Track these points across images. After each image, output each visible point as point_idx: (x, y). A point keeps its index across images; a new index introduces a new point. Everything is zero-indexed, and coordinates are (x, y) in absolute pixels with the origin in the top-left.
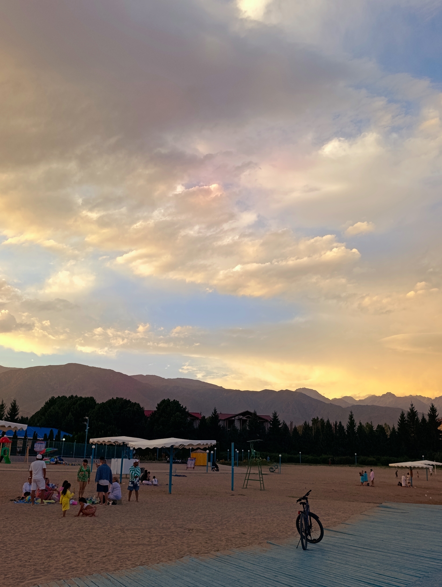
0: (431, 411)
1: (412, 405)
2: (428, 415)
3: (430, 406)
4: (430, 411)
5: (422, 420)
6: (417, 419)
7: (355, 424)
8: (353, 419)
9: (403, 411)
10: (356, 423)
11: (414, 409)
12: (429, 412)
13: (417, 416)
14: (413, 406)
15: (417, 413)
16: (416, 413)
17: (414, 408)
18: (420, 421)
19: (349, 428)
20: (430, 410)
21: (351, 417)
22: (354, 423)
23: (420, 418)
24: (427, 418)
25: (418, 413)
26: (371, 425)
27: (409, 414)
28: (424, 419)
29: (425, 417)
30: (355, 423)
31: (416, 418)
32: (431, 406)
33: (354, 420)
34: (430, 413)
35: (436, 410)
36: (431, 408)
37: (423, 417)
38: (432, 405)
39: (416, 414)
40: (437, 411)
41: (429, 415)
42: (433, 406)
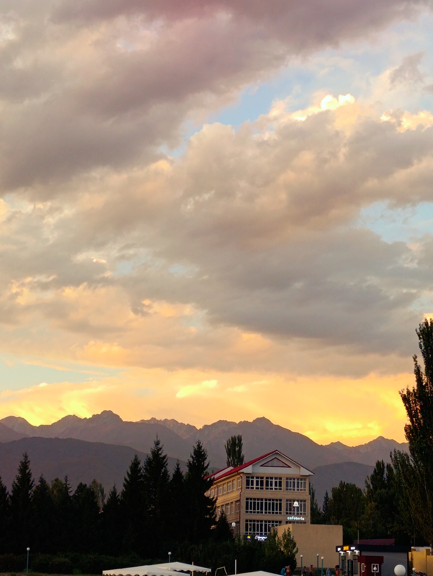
0: (194, 456)
1: (157, 443)
2: (188, 466)
3: (194, 447)
4: (192, 457)
5: (174, 476)
6: (166, 471)
7: (32, 483)
8: (27, 471)
9: (138, 456)
10: (33, 481)
11: (160, 452)
12: (191, 460)
13: (165, 467)
14: (160, 446)
15: (166, 461)
16: (164, 461)
17: (161, 449)
18: (171, 478)
19: (17, 490)
20: (193, 454)
21: (24, 467)
22: (30, 480)
23: (171, 471)
24: (185, 470)
25: (168, 462)
26: (66, 484)
27: (149, 462)
28: (178, 472)
29: (181, 470)
30: (32, 479)
31: (163, 471)
32: (196, 447)
33: (29, 474)
34: (193, 462)
35: (204, 455)
36: (195, 450)
37: (178, 469)
38: (199, 445)
39: (165, 463)
40: (206, 458)
41: (191, 466)
42: (199, 447)
